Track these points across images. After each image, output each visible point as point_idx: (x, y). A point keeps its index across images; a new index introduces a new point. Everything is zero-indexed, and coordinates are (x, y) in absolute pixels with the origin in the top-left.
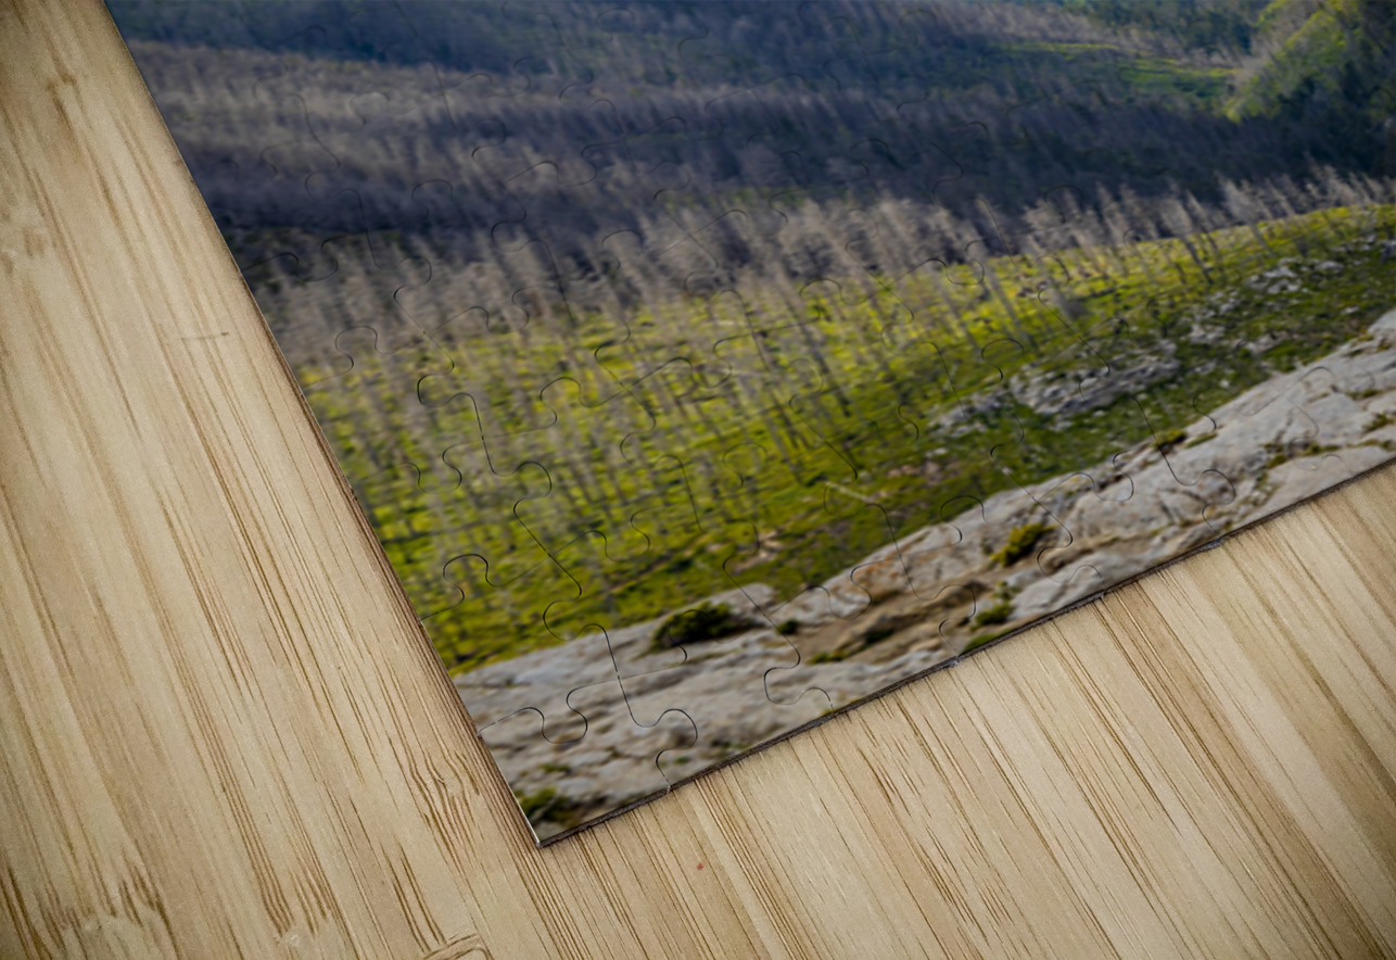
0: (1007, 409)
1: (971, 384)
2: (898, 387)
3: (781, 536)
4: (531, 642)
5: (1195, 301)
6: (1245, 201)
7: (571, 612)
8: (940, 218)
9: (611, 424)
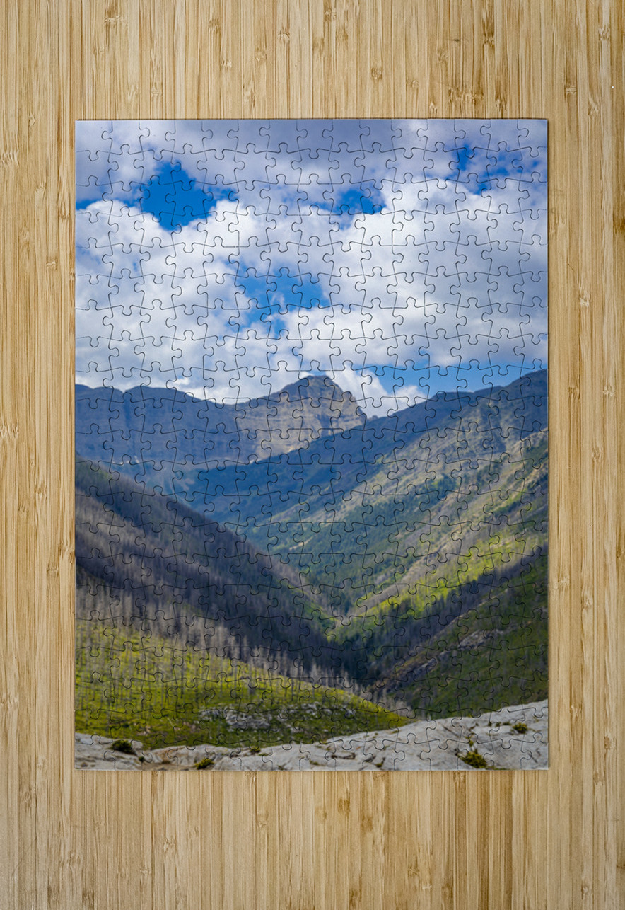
0: (220, 717)
1: (215, 703)
2: (197, 695)
3: (151, 729)
4: (87, 730)
5: (285, 705)
6: (316, 674)
7: (98, 726)
8: (232, 640)
9: (128, 671)
